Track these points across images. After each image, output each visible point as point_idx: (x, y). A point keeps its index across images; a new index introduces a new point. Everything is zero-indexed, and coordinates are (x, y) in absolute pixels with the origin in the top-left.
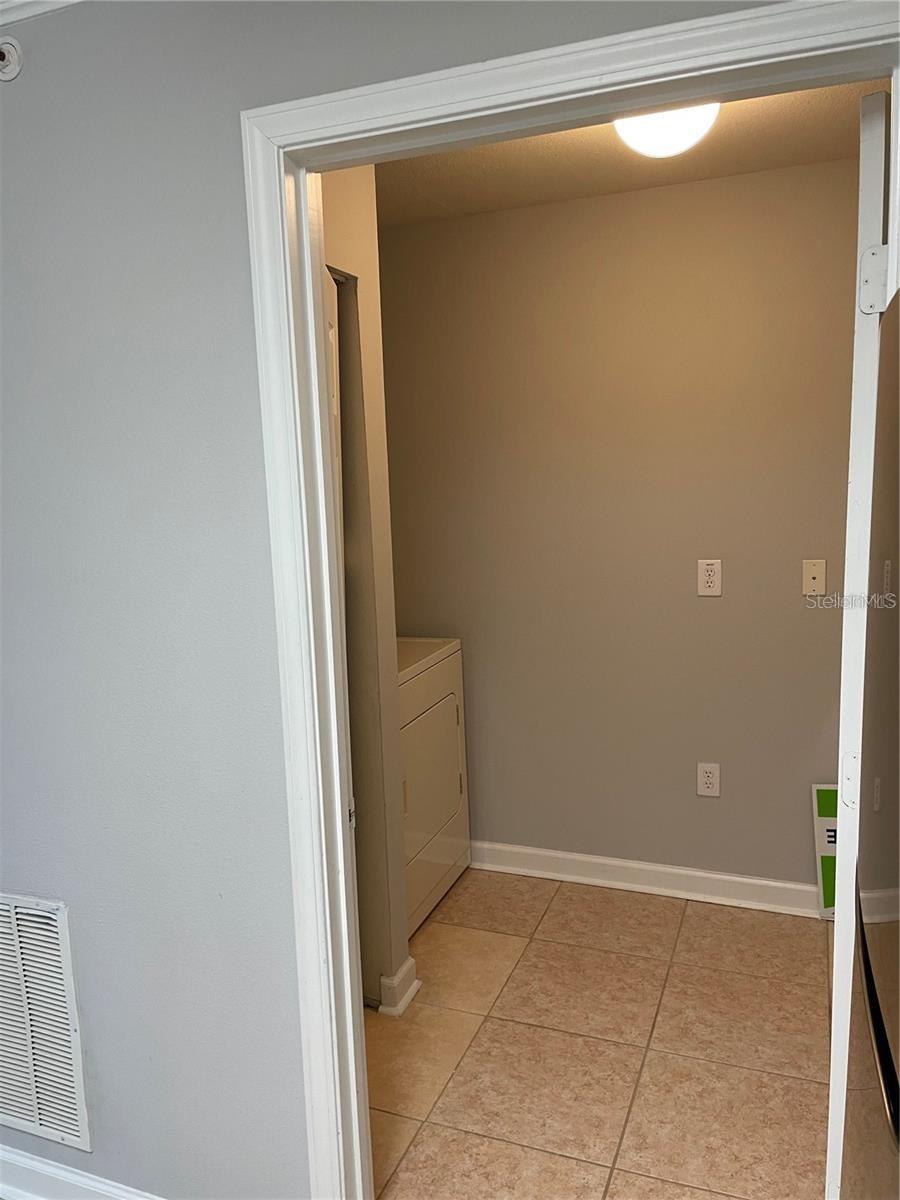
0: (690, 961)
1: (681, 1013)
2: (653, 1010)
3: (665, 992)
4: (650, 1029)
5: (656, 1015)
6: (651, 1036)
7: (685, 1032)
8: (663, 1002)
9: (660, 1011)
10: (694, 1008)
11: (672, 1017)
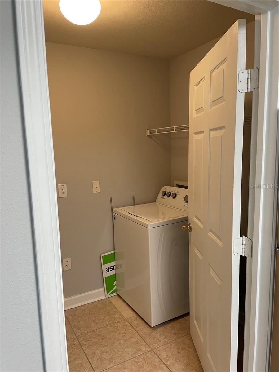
0: (82, 333)
1: (95, 353)
2: (85, 358)
3: (84, 349)
4: (90, 366)
5: (88, 360)
6: (93, 369)
7: (101, 359)
8: (86, 353)
9: (88, 358)
10: (97, 349)
11: (93, 357)
